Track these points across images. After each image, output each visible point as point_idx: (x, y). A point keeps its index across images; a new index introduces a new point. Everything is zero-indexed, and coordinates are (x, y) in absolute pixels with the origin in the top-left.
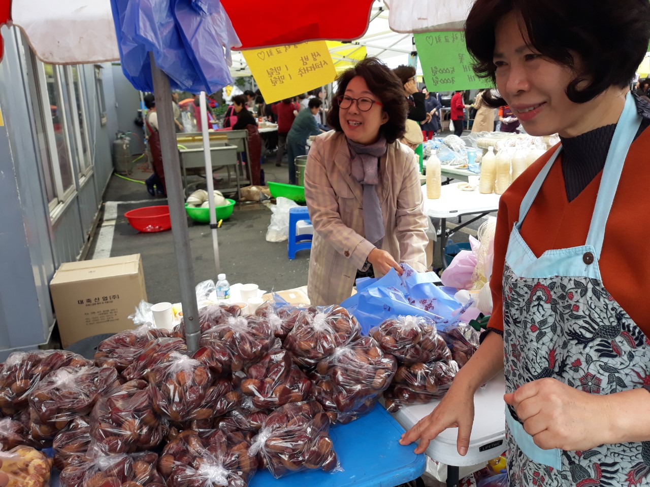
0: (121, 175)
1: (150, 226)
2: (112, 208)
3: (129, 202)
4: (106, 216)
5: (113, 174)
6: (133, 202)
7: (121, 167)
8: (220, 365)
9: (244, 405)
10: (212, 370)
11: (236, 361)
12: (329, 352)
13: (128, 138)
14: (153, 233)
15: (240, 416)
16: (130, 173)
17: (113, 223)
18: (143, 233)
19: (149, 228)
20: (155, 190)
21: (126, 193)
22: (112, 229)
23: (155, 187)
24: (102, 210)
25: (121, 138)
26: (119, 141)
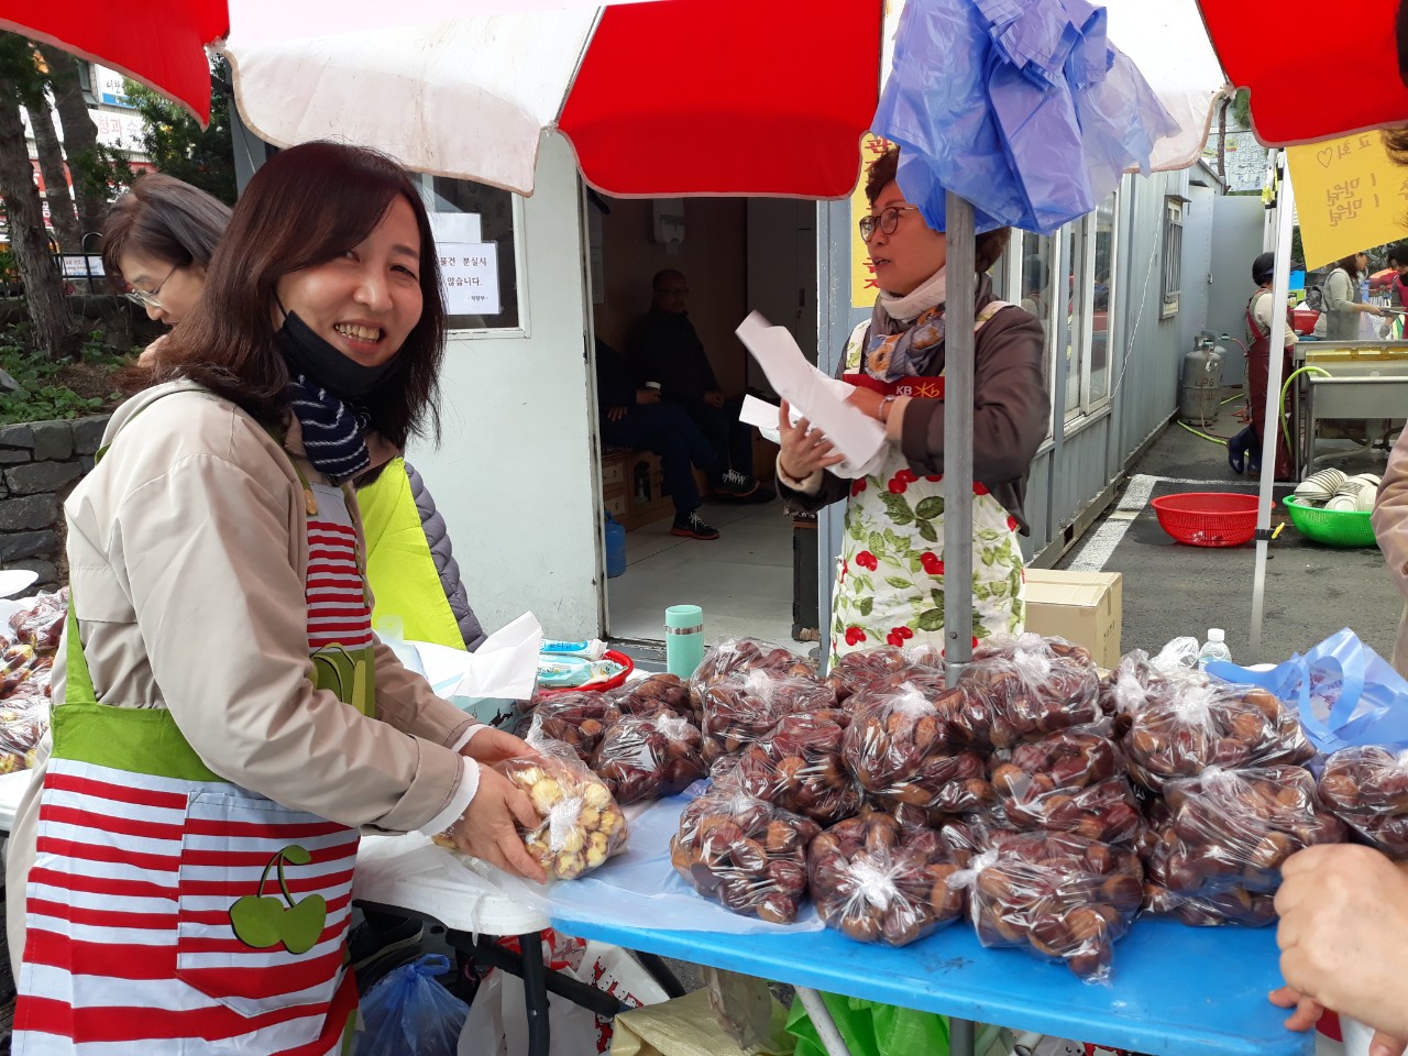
0: (1190, 425)
1: (1201, 533)
2: (1142, 486)
3: (1182, 480)
4: (1125, 502)
5: (1172, 421)
6: (1190, 481)
7: (1193, 409)
8: (969, 726)
9: (993, 809)
10: (952, 728)
11: (999, 727)
12: (1190, 770)
13: (1219, 349)
14: (1203, 547)
15: (983, 828)
16: (1209, 422)
17: (1132, 516)
18: (1183, 544)
19: (1198, 536)
20: (1246, 461)
21: (1185, 460)
22: (1123, 528)
23: (1246, 453)
24: (1121, 488)
25: (1205, 347)
26: (1199, 354)
